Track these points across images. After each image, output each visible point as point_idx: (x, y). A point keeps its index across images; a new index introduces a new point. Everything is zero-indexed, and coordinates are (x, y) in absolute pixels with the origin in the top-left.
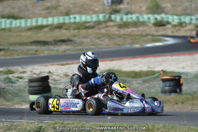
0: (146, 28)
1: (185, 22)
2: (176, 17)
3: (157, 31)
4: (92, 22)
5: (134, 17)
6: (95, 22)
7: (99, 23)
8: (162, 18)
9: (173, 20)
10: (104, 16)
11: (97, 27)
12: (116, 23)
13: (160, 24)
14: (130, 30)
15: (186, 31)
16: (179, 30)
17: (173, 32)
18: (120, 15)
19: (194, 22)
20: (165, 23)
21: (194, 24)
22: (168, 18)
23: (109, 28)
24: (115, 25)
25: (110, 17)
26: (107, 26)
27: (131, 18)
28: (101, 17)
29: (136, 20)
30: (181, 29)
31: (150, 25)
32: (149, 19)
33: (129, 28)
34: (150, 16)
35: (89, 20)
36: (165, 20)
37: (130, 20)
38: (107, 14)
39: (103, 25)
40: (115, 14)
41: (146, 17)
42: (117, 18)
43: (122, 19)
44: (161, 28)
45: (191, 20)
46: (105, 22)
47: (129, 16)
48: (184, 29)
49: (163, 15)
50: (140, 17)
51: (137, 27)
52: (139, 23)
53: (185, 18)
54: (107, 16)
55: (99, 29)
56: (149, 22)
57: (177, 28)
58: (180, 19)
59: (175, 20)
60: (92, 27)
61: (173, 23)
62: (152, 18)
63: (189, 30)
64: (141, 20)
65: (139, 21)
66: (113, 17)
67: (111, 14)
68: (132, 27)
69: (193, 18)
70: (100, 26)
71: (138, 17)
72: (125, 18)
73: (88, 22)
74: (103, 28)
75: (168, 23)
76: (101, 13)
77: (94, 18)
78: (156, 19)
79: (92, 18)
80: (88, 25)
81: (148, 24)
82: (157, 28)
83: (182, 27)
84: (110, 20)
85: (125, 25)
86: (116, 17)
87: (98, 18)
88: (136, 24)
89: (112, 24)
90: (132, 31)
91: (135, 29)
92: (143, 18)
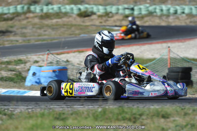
0: (71, 19)
1: (111, 12)
2: (101, 7)
3: (83, 22)
4: (9, 13)
5: (56, 7)
6: (13, 13)
7: (17, 14)
8: (86, 8)
9: (98, 10)
10: (23, 7)
11: (16, 18)
12: (35, 15)
13: (85, 15)
14: (54, 21)
15: (115, 21)
16: (107, 20)
17: (101, 23)
18: (40, 6)
19: (121, 11)
20: (90, 14)
21: (122, 14)
22: (92, 8)
23: (30, 20)
24: (36, 17)
25: (29, 8)
26: (27, 18)
27: (53, 9)
28: (19, 8)
29: (58, 11)
30: (109, 19)
31: (74, 16)
32: (72, 9)
33: (52, 19)
34: (73, 6)
35: (6, 11)
36: (90, 10)
37: (51, 11)
38: (25, 4)
39: (23, 17)
40: (34, 5)
41: (68, 7)
42: (37, 8)
43: (42, 10)
44: (86, 18)
45: (118, 9)
46: (25, 13)
47: (50, 7)
48: (112, 19)
49: (87, 6)
50: (62, 8)
51: (60, 18)
52: (61, 14)
53: (111, 7)
54: (26, 7)
55: (20, 21)
56: (73, 13)
57: (104, 19)
58: (106, 9)
59: (100, 10)
60: (12, 19)
61: (98, 13)
62: (75, 9)
63: (118, 20)
64: (63, 10)
65: (61, 12)
66: (32, 8)
67: (31, 5)
68: (55, 18)
69: (120, 7)
70: (20, 18)
71: (60, 8)
72: (45, 9)
73: (6, 14)
74: (23, 20)
75: (93, 13)
76: (19, 4)
77: (12, 9)
78: (80, 9)
79: (9, 9)
80: (5, 16)
81: (71, 15)
82: (82, 19)
83: (109, 17)
84: (29, 11)
85: (47, 16)
86: (35, 8)
87: (16, 10)
88: (58, 15)
89: (31, 15)
90: (57, 22)
91: (59, 20)
92: (65, 8)
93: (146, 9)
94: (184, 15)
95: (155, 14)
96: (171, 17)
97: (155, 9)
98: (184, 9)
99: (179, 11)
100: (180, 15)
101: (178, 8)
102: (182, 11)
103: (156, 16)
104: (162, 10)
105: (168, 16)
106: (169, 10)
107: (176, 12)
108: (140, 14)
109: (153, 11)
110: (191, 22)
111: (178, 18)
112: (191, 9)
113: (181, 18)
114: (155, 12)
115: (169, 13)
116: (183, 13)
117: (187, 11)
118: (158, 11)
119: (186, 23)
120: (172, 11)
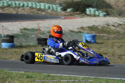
93: (7, 3)
94: (28, 8)
95: (12, 6)
96: (21, 9)
97: (12, 3)
98: (28, 4)
99: (26, 5)
100: (26, 7)
101: (25, 3)
102: (27, 5)
103: (12, 7)
104: (16, 4)
105: (19, 7)
106: (20, 4)
107: (23, 6)
108: (3, 5)
109: (11, 4)
110: (31, 12)
111: (24, 9)
112: (32, 4)
113: (26, 10)
114: (12, 5)
115: (20, 6)
116: (28, 6)
117: (30, 5)
118: (13, 4)
119: (27, 12)
120: (21, 5)
